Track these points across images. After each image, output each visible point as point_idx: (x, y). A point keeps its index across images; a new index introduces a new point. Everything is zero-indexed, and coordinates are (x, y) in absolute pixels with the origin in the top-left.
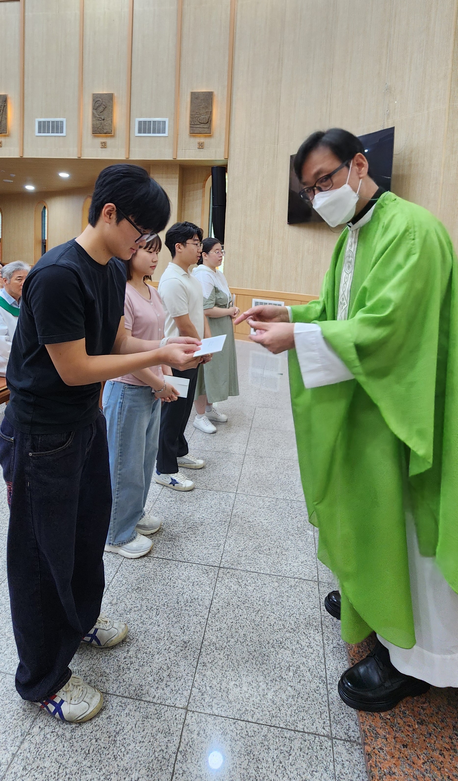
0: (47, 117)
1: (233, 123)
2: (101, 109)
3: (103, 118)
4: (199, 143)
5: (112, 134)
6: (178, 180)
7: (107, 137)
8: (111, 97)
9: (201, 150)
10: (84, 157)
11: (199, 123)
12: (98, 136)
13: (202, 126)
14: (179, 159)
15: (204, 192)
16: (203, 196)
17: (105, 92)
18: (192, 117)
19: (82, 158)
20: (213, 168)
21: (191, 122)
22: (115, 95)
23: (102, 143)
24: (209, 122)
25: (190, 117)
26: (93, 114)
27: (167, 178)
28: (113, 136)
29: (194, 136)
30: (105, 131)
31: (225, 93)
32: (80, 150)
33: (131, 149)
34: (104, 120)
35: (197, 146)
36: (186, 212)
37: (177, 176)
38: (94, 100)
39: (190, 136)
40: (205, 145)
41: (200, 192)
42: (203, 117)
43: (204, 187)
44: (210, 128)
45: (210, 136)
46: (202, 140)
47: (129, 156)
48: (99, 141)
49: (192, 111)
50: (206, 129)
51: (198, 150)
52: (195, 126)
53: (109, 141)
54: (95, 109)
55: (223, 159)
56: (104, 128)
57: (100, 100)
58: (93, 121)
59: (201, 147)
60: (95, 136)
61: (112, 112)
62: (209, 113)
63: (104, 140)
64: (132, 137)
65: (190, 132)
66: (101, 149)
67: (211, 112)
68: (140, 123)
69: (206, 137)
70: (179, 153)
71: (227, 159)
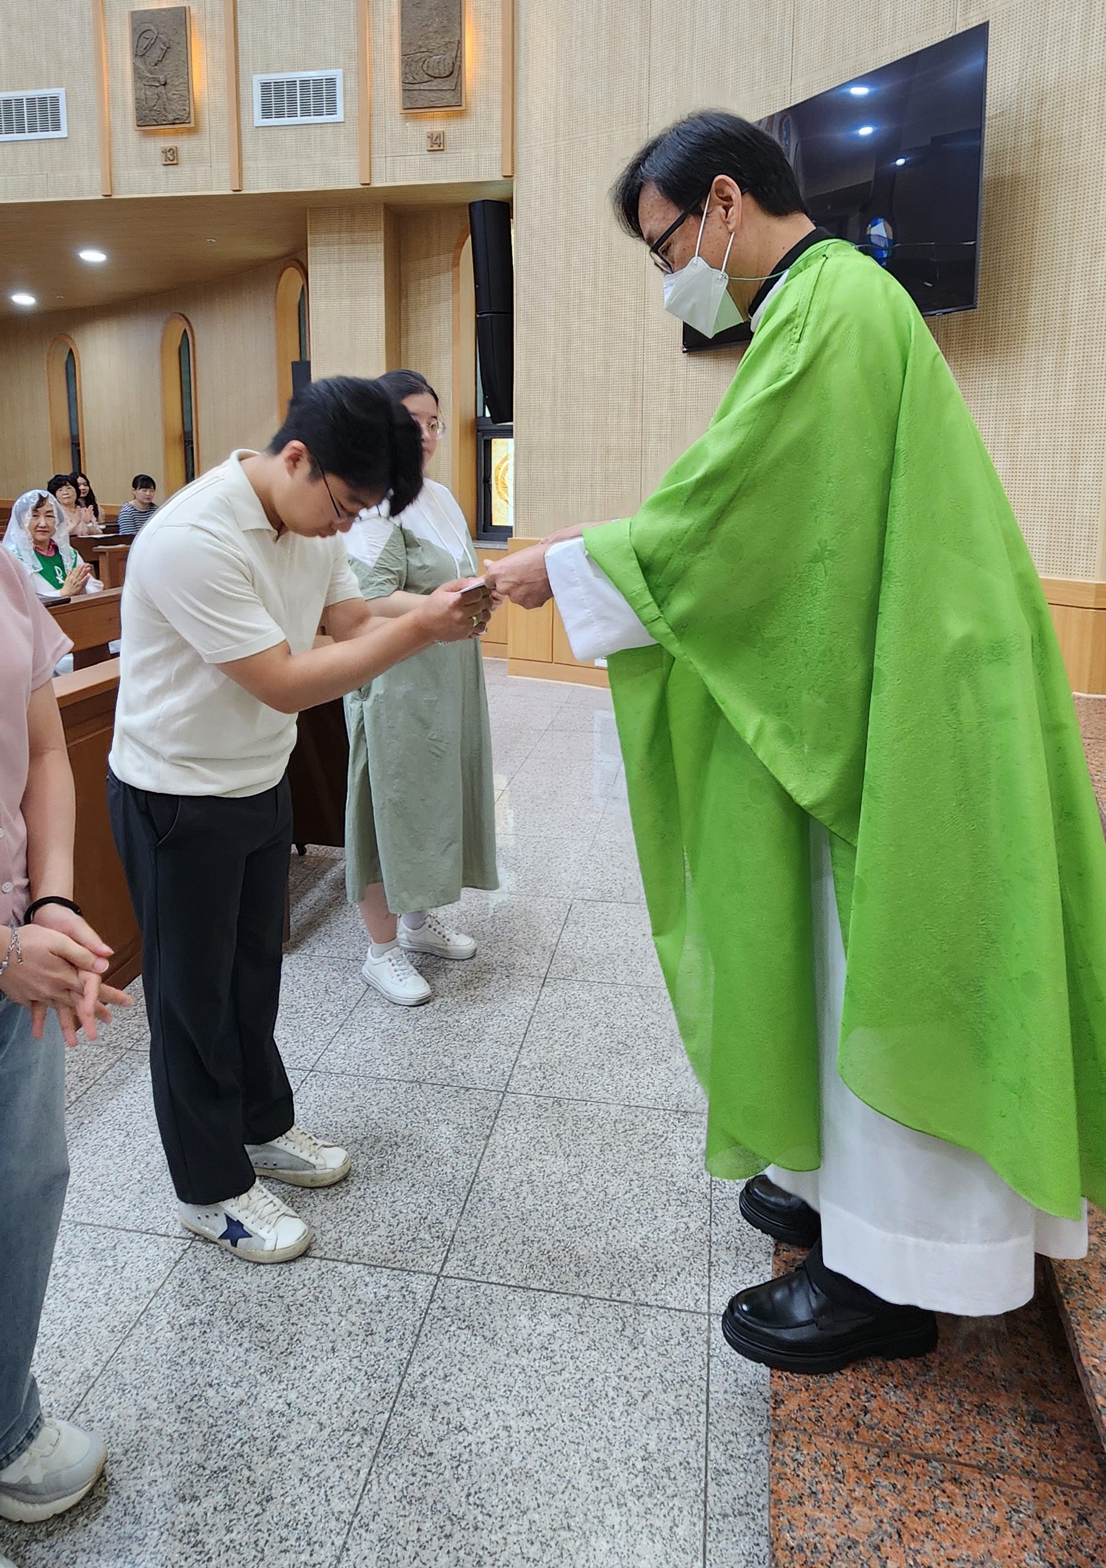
0: (14, 89)
1: (521, 74)
2: (156, 53)
3: (162, 78)
4: (430, 137)
5: (192, 125)
6: (381, 246)
7: (177, 133)
8: (180, 17)
9: (438, 155)
10: (120, 194)
11: (426, 78)
12: (153, 134)
13: (435, 84)
14: (377, 184)
15: (456, 278)
16: (456, 289)
17: (164, 6)
18: (408, 60)
19: (114, 197)
20: (472, 207)
21: (404, 74)
22: (194, 11)
23: (165, 152)
24: (456, 73)
25: (403, 61)
26: (136, 69)
27: (353, 243)
28: (194, 131)
29: (415, 117)
30: (171, 117)
32: (110, 177)
33: (245, 164)
34: (165, 84)
35: (426, 144)
36: (412, 338)
37: (381, 235)
38: (134, 30)
39: (407, 117)
40: (449, 140)
41: (446, 278)
42: (439, 61)
43: (456, 263)
44: (457, 89)
45: (461, 114)
46: (437, 126)
47: (240, 185)
48: (157, 145)
49: (405, 44)
50: (448, 95)
51: (429, 156)
52: (416, 87)
53: (185, 145)
54: (140, 53)
55: (498, 177)
56: (167, 106)
57: (153, 28)
58: (136, 89)
59: (436, 147)
60: (147, 134)
61: (186, 62)
62: (455, 46)
63: (169, 143)
64: (246, 132)
65: (404, 104)
66: (164, 169)
67: (459, 42)
68: (265, 86)
69: (448, 116)
70: (376, 169)
71: (510, 178)
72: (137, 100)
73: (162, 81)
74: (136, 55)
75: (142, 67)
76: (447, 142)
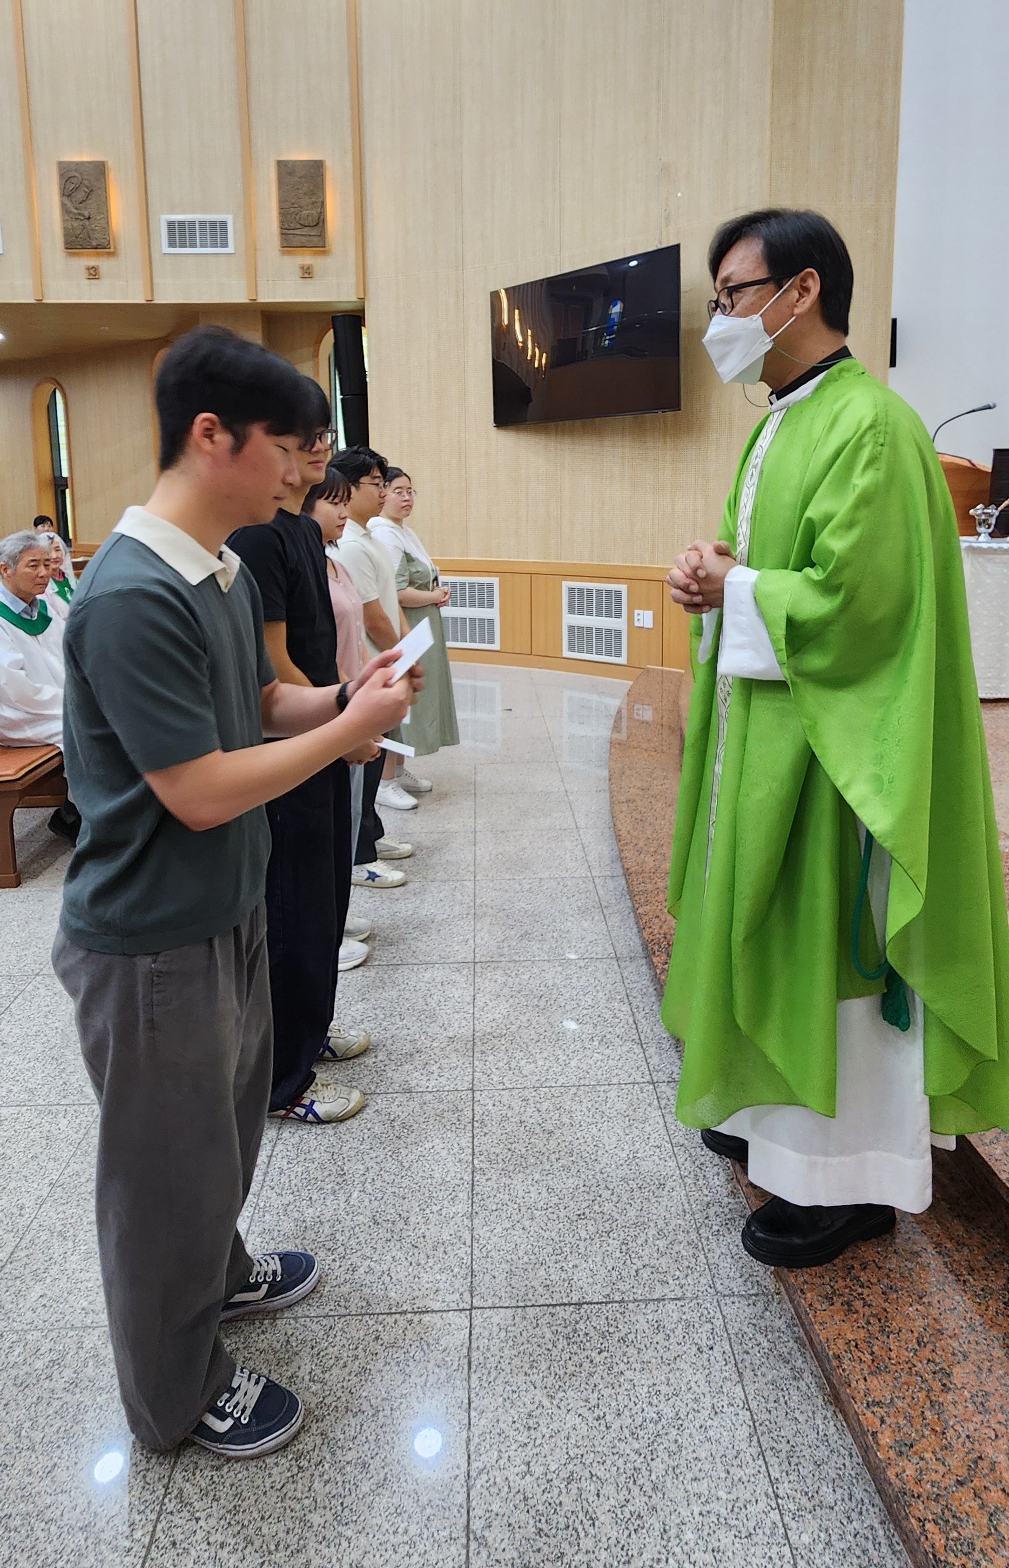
1: (369, 226)
2: (80, 195)
3: (86, 214)
4: (302, 268)
5: (112, 250)
7: (98, 255)
8: (100, 169)
9: (309, 281)
10: (50, 300)
11: (299, 226)
12: (78, 255)
13: (305, 231)
14: (261, 300)
15: (317, 366)
17: (85, 159)
18: (284, 213)
19: (45, 301)
20: (334, 319)
21: (281, 222)
22: (111, 164)
23: (88, 269)
24: (321, 224)
25: (280, 213)
26: (63, 205)
28: (112, 254)
29: (289, 253)
30: (94, 243)
31: (349, 164)
32: (40, 284)
33: (155, 281)
34: (89, 218)
35: (299, 272)
38: (61, 176)
39: (283, 253)
40: (316, 270)
42: (307, 214)
43: (316, 355)
44: (322, 235)
45: (325, 253)
46: (308, 260)
47: (152, 295)
48: (81, 263)
49: (282, 201)
50: (315, 239)
51: (302, 281)
52: (291, 232)
53: (104, 264)
54: (66, 194)
55: (354, 299)
56: (92, 236)
57: (77, 175)
58: (64, 221)
59: (306, 275)
60: (72, 255)
61: (105, 201)
62: (320, 204)
63: (92, 262)
64: (156, 256)
65: (282, 243)
66: (88, 281)
67: (323, 202)
68: (171, 225)
69: (315, 253)
70: (260, 289)
71: (362, 299)
72: (65, 229)
73: (87, 216)
74: (63, 195)
75: (69, 204)
76: (315, 269)
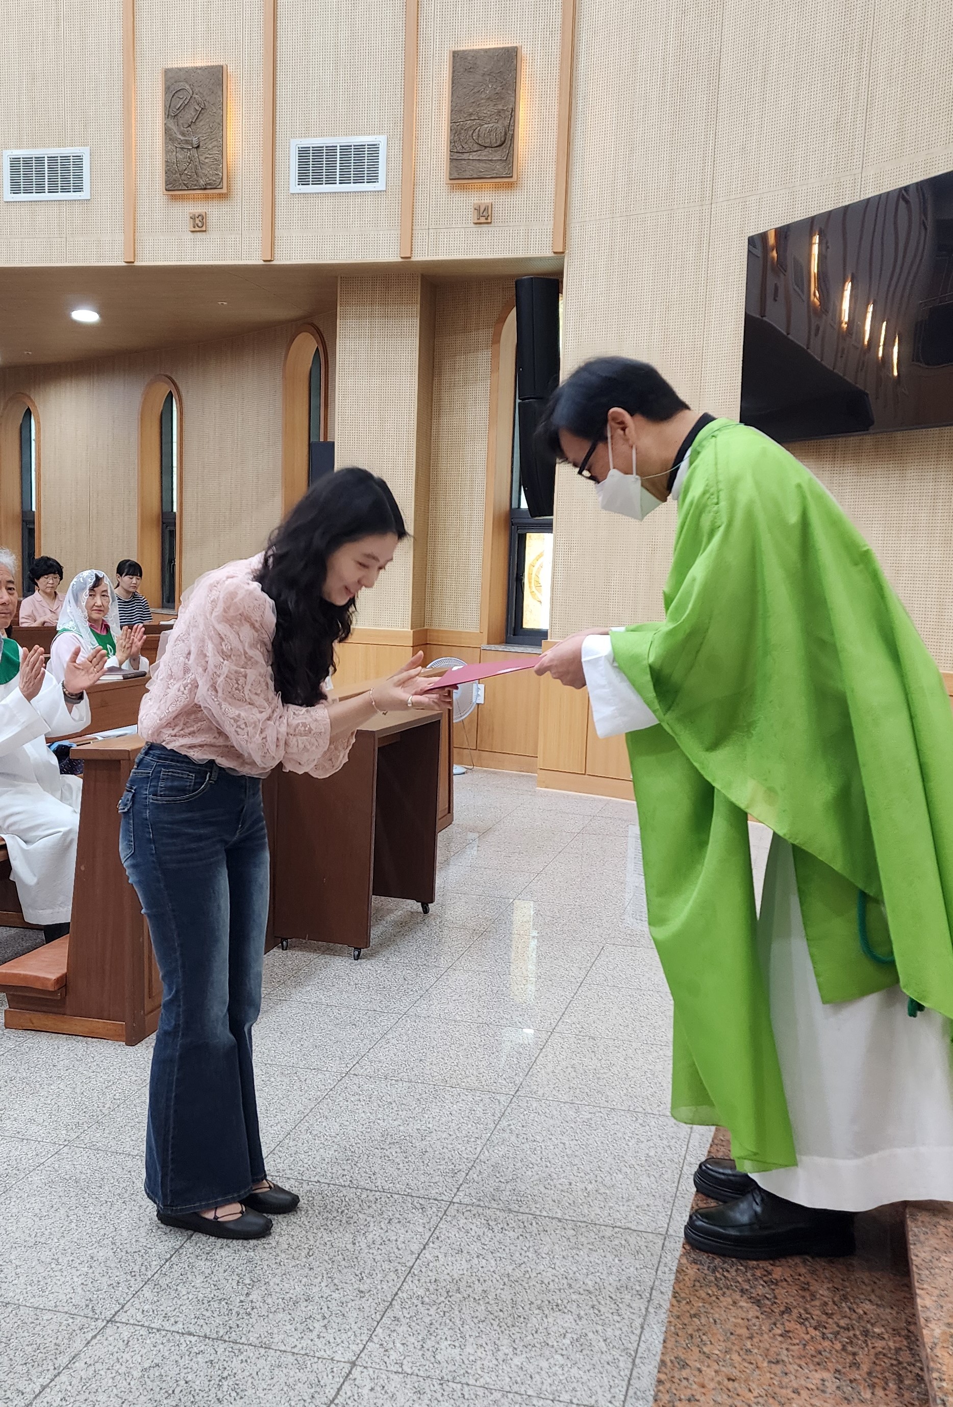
0: (35, 146)
2: (189, 115)
3: (195, 141)
4: (477, 209)
5: (224, 191)
6: (417, 322)
7: (207, 198)
8: (217, 77)
9: (485, 228)
10: (144, 261)
11: (476, 147)
12: (182, 198)
13: (485, 154)
14: (416, 258)
15: (496, 356)
16: (495, 368)
17: (200, 64)
18: (457, 132)
19: (136, 264)
20: (519, 284)
21: (452, 142)
22: (231, 70)
23: (193, 218)
24: (508, 142)
25: (451, 129)
26: (167, 130)
27: (386, 316)
28: (225, 197)
29: (463, 188)
30: (202, 182)
31: (556, 49)
32: (133, 243)
33: (278, 233)
34: (198, 147)
35: (472, 217)
36: (444, 420)
37: (417, 308)
38: (167, 89)
39: (454, 188)
40: (497, 212)
41: (483, 357)
42: (491, 128)
43: (496, 339)
44: (508, 160)
45: (511, 186)
46: (486, 198)
47: (272, 256)
48: (185, 210)
49: (455, 110)
50: (498, 165)
51: (476, 229)
52: (465, 156)
53: (214, 211)
54: (172, 113)
55: (549, 253)
56: (200, 171)
57: (188, 87)
58: (167, 152)
59: (483, 220)
60: (174, 198)
61: (221, 126)
62: (508, 113)
63: (198, 208)
64: (281, 198)
65: (450, 174)
66: (191, 236)
67: (513, 110)
68: (303, 153)
69: (497, 187)
70: (417, 241)
71: (560, 255)
72: (167, 163)
73: (195, 144)
74: (168, 115)
75: (175, 128)
76: (495, 214)
